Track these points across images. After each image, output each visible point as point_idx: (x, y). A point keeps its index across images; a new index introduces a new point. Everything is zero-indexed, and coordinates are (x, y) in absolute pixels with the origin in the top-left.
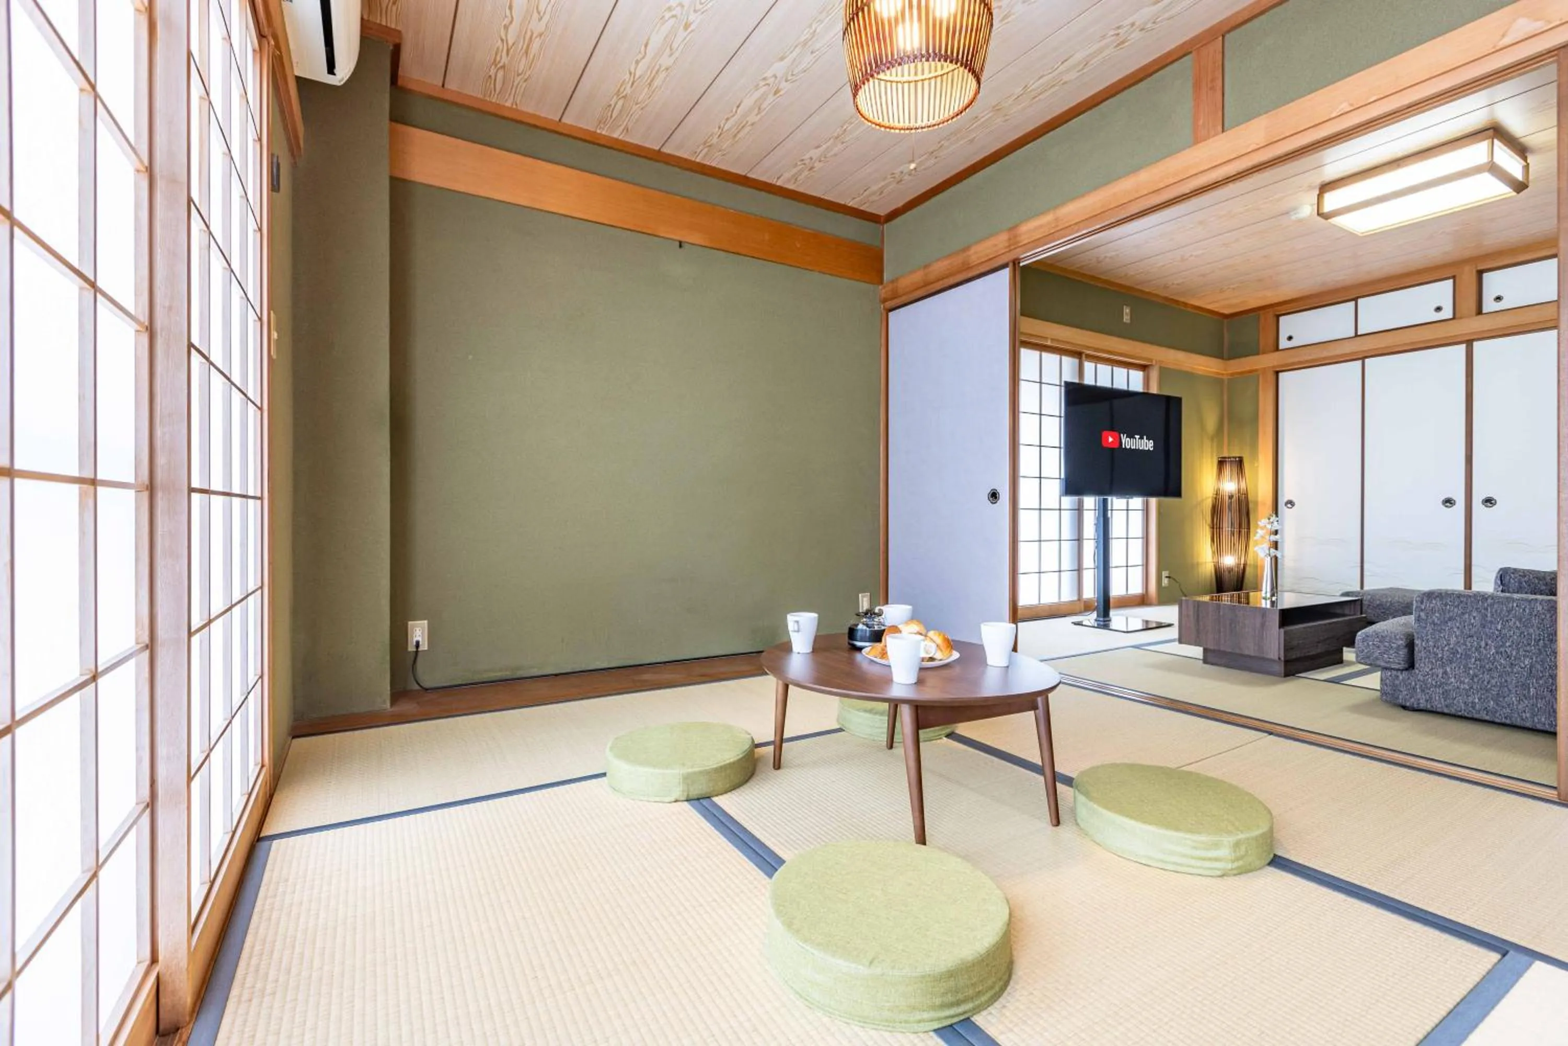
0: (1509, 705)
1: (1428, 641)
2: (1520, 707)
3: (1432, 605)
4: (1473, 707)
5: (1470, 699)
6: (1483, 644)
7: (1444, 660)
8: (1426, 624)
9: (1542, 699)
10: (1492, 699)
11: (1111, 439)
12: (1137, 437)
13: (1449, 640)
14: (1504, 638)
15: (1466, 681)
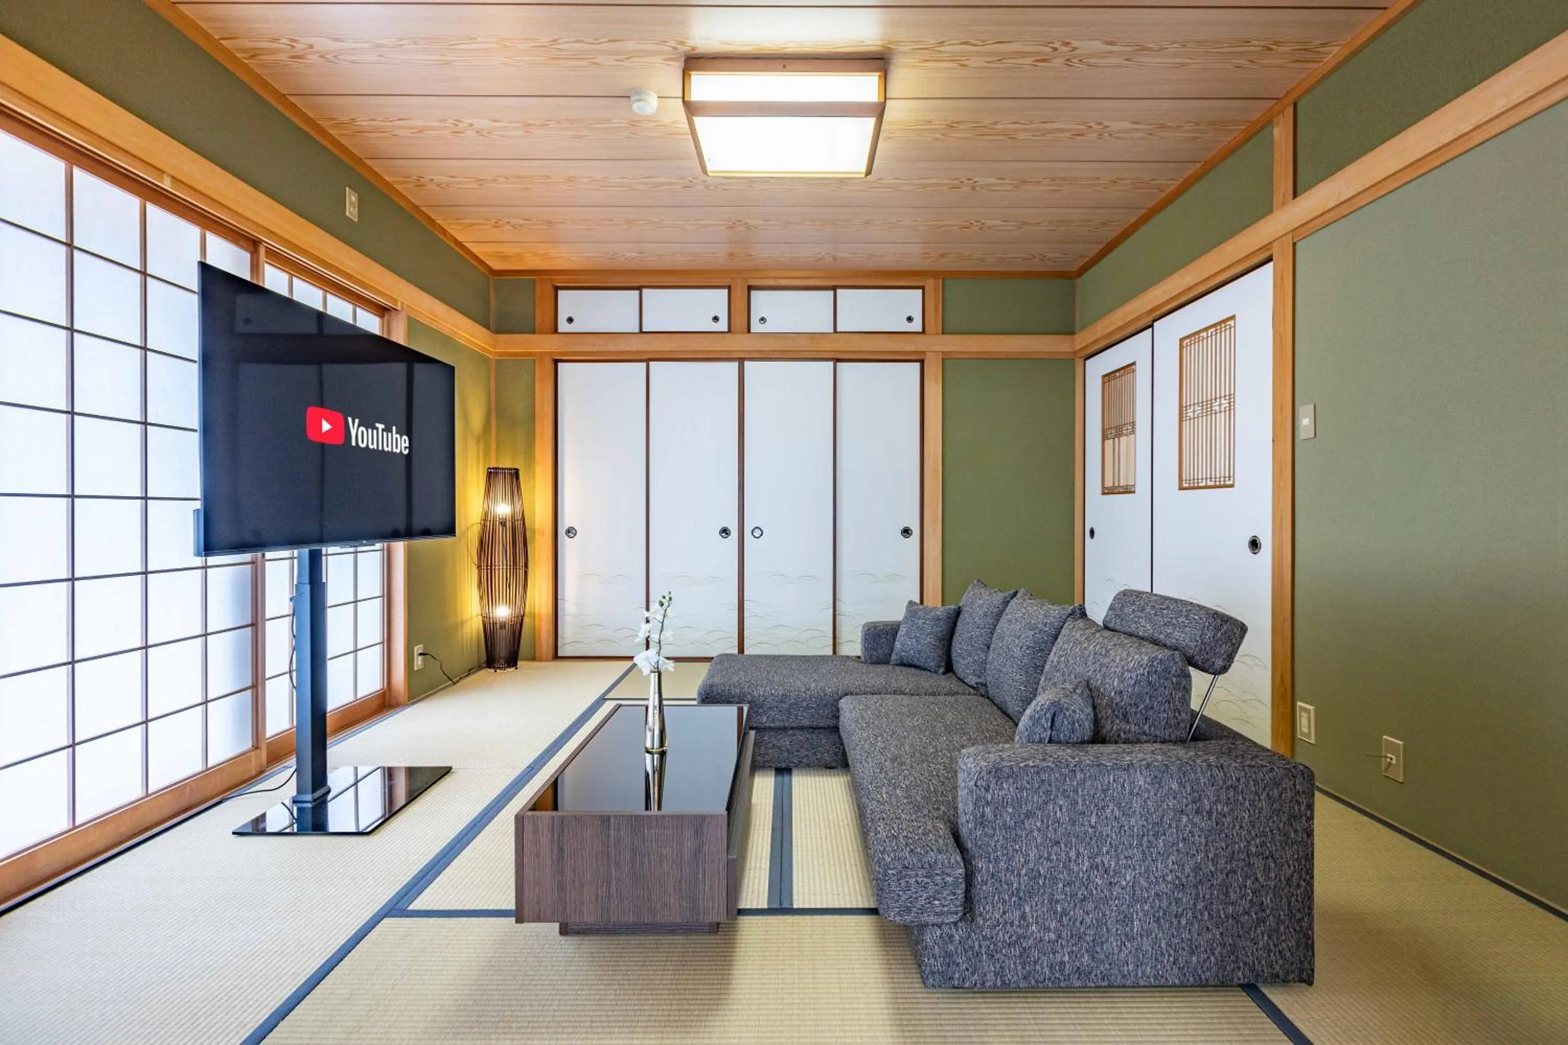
0: (1107, 957)
1: (997, 860)
2: (1122, 955)
3: (1002, 793)
4: (1062, 971)
5: (1058, 956)
6: (1073, 854)
7: (1021, 894)
8: (994, 829)
9: (1148, 937)
10: (1087, 951)
11: (326, 426)
12: (381, 426)
13: (1028, 855)
14: (1101, 838)
15: (1053, 926)
